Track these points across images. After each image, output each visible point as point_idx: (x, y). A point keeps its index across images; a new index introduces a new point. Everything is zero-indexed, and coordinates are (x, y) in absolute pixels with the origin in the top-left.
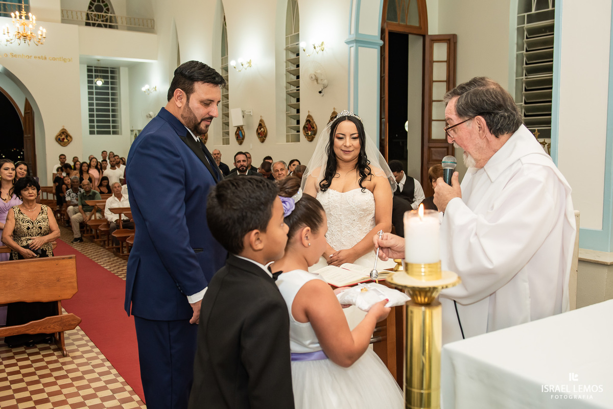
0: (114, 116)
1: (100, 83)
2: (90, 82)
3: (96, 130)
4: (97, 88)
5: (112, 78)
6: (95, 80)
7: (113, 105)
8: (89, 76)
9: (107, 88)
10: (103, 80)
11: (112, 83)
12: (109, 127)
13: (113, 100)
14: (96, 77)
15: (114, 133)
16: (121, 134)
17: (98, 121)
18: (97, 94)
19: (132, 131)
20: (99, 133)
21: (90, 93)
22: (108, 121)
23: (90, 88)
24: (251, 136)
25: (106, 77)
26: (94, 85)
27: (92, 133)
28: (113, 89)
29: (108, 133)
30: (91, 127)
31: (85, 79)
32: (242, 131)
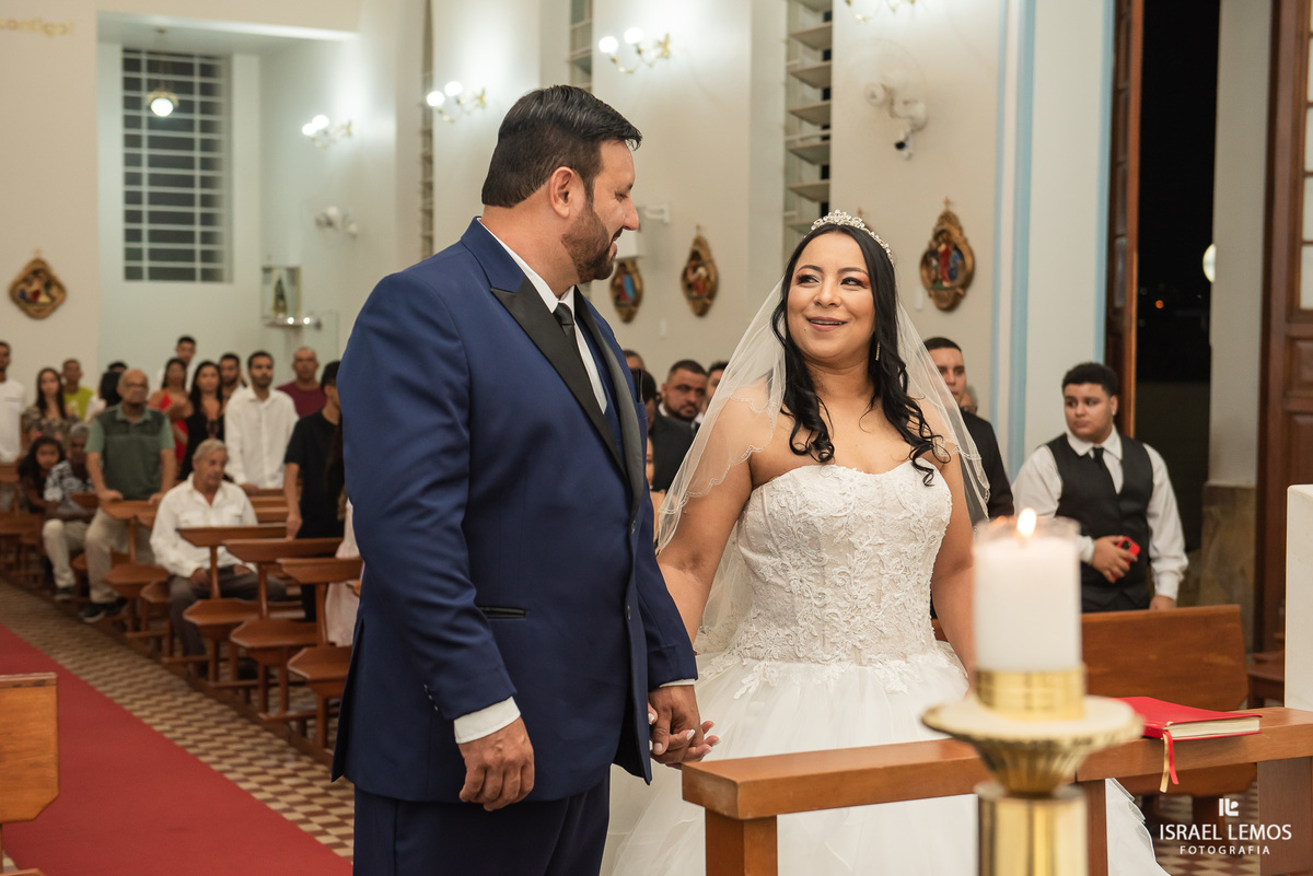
0: (207, 219)
1: (163, 107)
2: (132, 103)
3: (146, 264)
4: (155, 123)
5: (207, 90)
6: (147, 96)
7: (206, 182)
8: (130, 84)
9: (189, 125)
10: (175, 97)
11: (207, 108)
12: (189, 256)
13: (207, 164)
14: (154, 86)
15: (209, 276)
16: (231, 280)
17: (155, 236)
18: (154, 142)
19: (267, 270)
20: (157, 275)
21: (131, 141)
22: (188, 237)
23: (131, 122)
24: (663, 293)
25: (185, 88)
26: (144, 114)
27: (132, 274)
28: (206, 127)
29: (187, 275)
30: (132, 254)
31: (116, 92)
32: (635, 276)
